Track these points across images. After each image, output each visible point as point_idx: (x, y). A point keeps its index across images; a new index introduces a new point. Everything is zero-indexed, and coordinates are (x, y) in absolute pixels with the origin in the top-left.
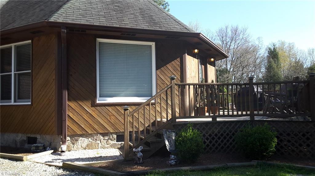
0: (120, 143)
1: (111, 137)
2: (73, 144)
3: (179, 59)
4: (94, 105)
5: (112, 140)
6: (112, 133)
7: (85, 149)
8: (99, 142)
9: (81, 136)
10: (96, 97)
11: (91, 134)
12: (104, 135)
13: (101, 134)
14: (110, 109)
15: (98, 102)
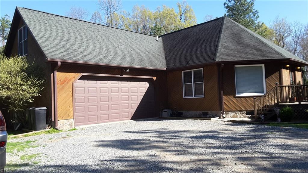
0: (248, 116)
1: (244, 113)
2: (227, 115)
3: (278, 72)
4: (235, 97)
5: (244, 114)
6: (244, 111)
7: (232, 117)
8: (238, 115)
9: (230, 111)
10: (235, 94)
11: (234, 111)
12: (240, 111)
13: (239, 111)
14: (242, 99)
15: (236, 96)
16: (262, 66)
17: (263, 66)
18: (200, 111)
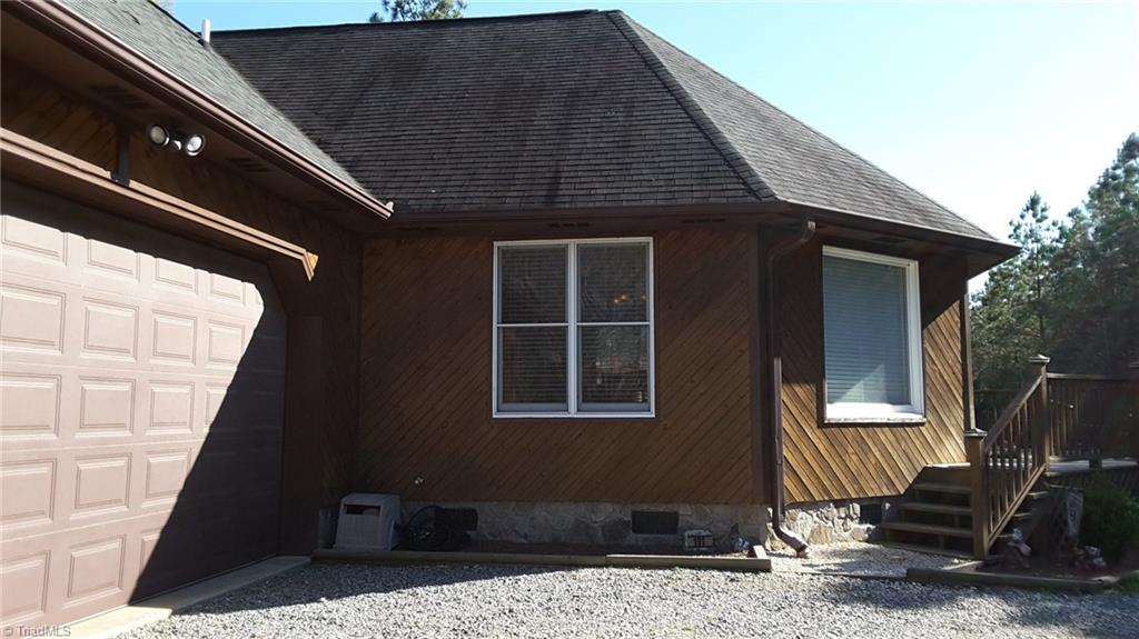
0: (867, 526)
1: (851, 511)
4: (822, 424)
5: (853, 519)
6: (853, 500)
7: (809, 542)
8: (831, 524)
9: (801, 506)
10: (824, 403)
11: (817, 502)
12: (838, 504)
13: (834, 502)
14: (848, 433)
15: (828, 415)
16: (904, 269)
17: (912, 268)
18: (618, 507)
